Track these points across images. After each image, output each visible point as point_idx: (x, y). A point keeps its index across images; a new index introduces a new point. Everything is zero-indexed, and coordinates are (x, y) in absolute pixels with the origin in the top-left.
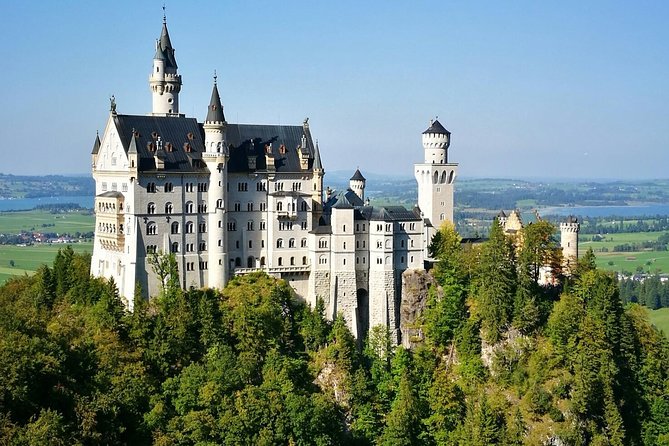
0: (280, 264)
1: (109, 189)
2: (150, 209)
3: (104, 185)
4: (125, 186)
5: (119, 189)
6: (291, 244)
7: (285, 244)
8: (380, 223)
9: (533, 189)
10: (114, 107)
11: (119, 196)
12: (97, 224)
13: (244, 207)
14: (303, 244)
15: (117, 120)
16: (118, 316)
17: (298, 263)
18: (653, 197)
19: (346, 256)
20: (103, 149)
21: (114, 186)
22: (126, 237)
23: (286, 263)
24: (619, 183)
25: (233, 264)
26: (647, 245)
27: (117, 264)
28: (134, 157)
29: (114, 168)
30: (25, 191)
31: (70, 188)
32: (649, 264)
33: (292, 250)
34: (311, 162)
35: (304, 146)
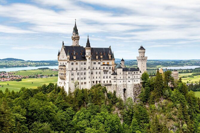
0: (104, 82)
1: (62, 64)
2: (72, 69)
3: (61, 63)
4: (66, 63)
5: (65, 64)
6: (107, 77)
7: (105, 77)
8: (129, 72)
9: (160, 63)
10: (63, 44)
11: (65, 66)
12: (59, 73)
13: (95, 68)
14: (110, 77)
15: (64, 47)
16: (65, 96)
17: (109, 82)
18: (190, 64)
19: (121, 80)
20: (61, 54)
21: (63, 63)
22: (66, 76)
23: (106, 82)
24: (181, 61)
25: (92, 83)
26: (189, 76)
27: (64, 83)
28: (69, 56)
29: (63, 59)
30: (35, 65)
31: (46, 64)
32: (190, 81)
33: (104, 79)
34: (111, 57)
35: (110, 53)
